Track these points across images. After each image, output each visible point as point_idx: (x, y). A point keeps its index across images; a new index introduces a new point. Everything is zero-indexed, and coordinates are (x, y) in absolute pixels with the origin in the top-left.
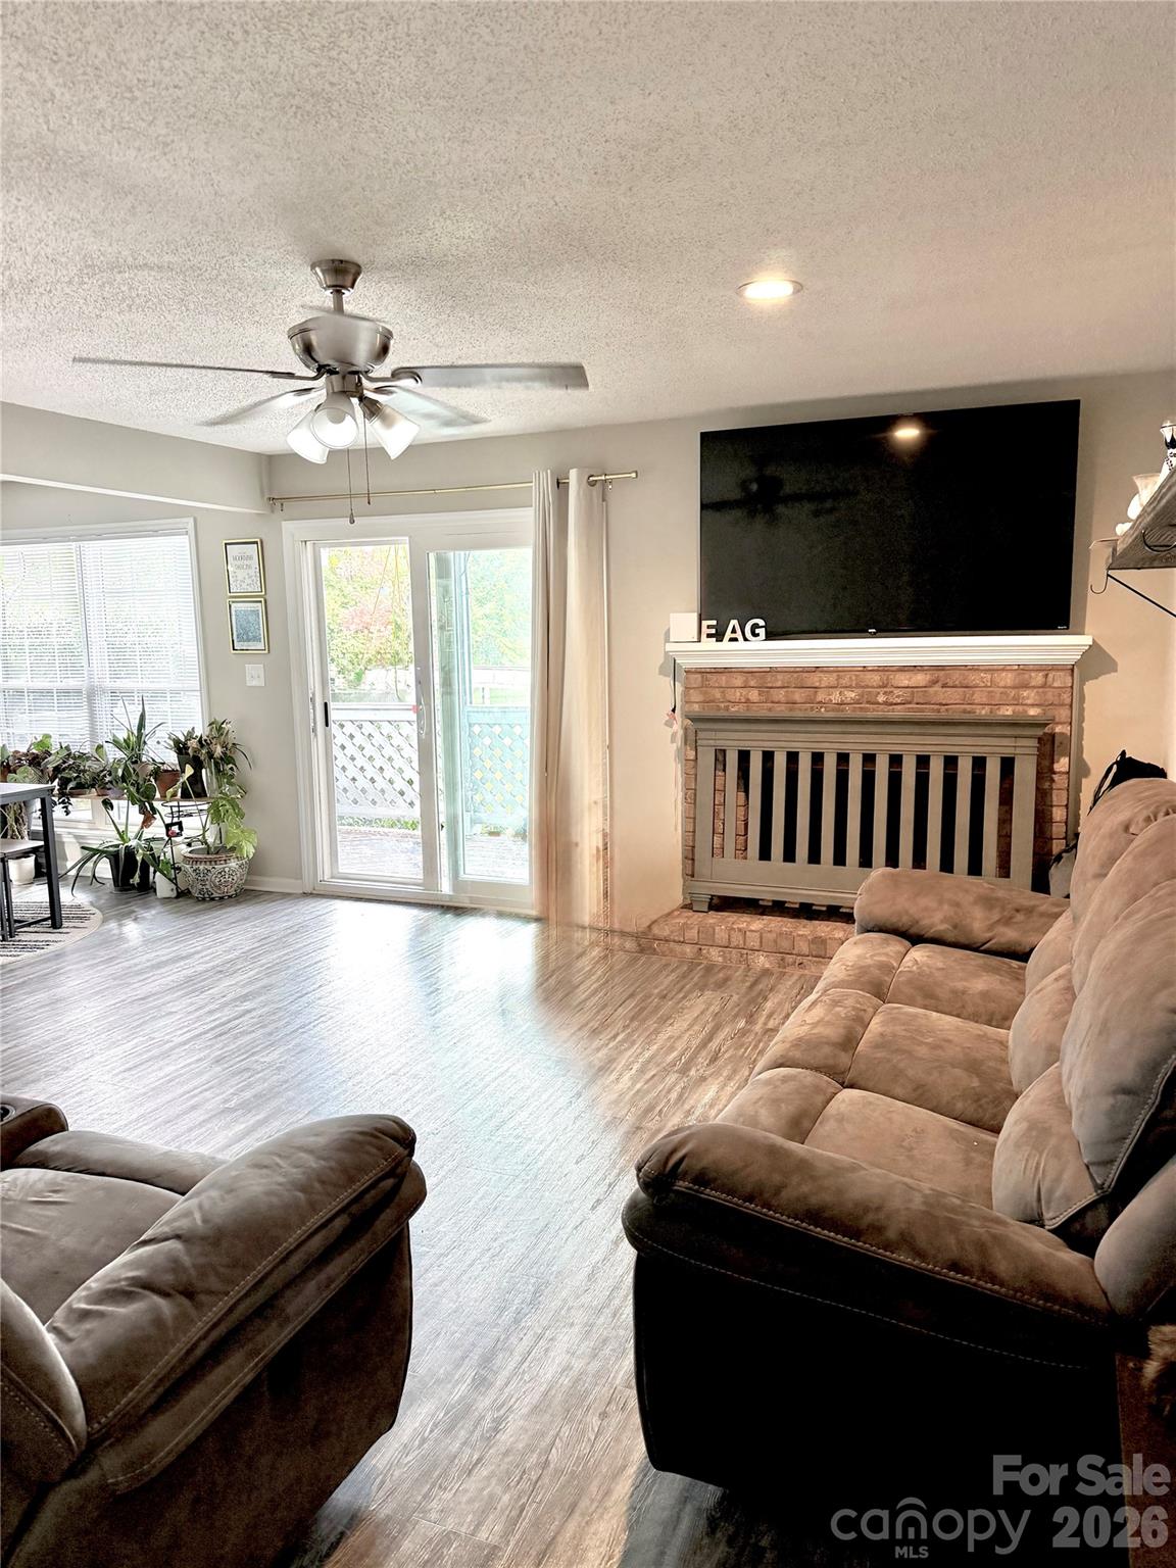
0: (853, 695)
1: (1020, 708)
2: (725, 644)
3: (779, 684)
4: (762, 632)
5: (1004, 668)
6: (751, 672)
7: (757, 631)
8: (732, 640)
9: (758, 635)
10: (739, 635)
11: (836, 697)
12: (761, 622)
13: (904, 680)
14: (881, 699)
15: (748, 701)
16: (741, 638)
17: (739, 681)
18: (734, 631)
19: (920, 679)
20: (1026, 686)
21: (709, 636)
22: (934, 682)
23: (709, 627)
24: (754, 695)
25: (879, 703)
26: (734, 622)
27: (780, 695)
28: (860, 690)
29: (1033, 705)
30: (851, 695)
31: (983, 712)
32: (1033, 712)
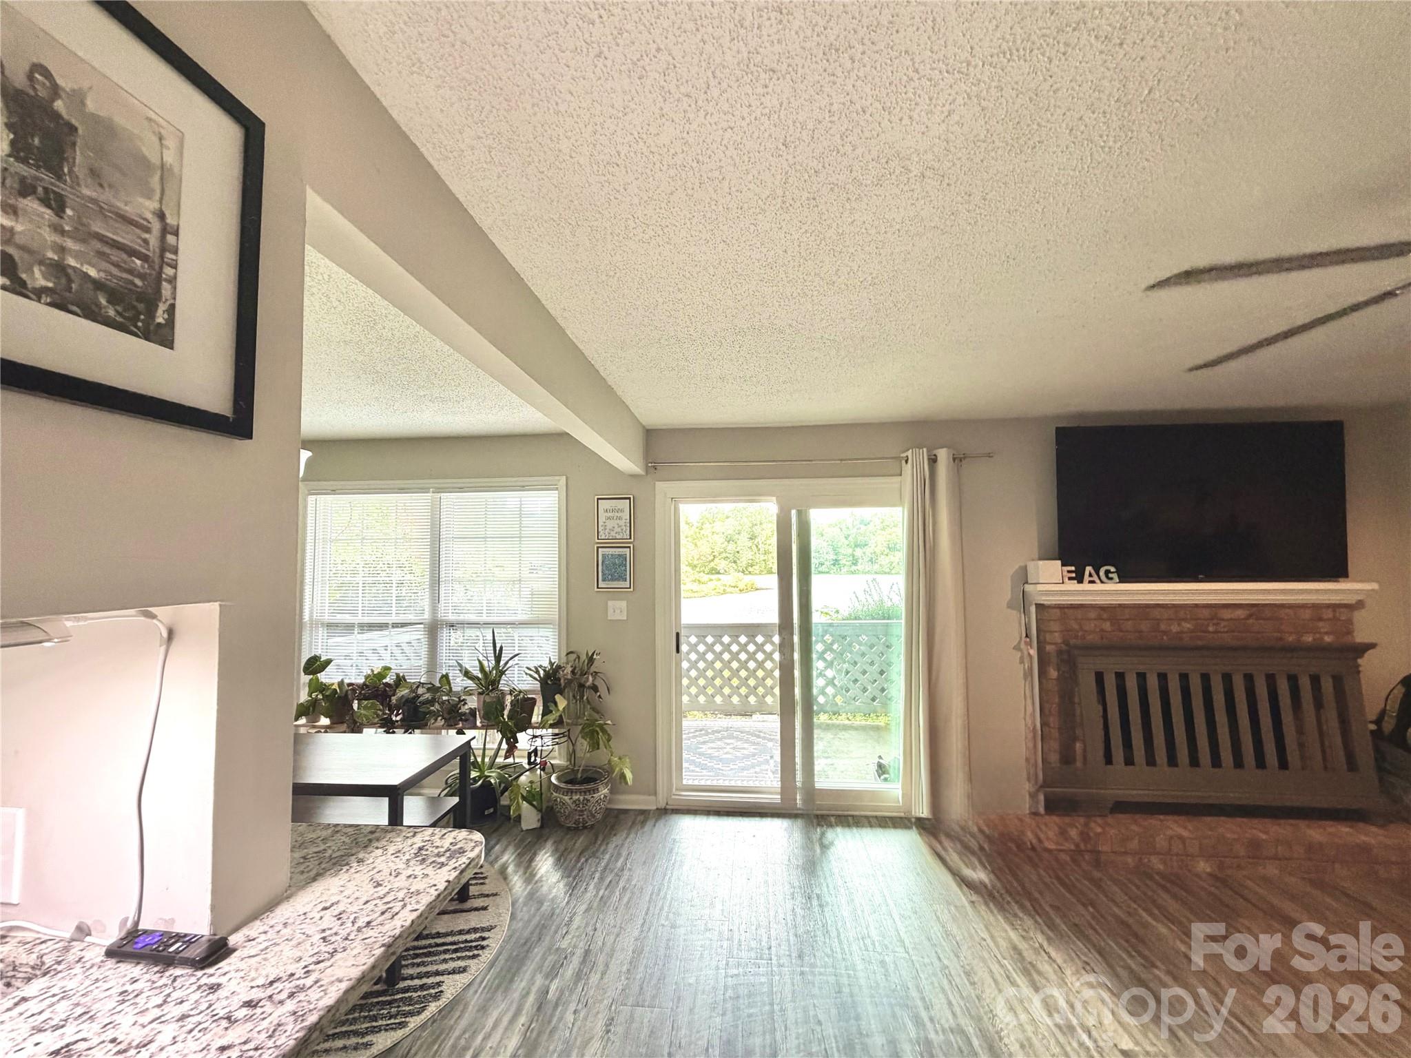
0: (1188, 626)
1: (1318, 636)
2: (1086, 586)
3: (1127, 617)
4: (1115, 576)
5: (1303, 606)
6: (1103, 608)
7: (1110, 575)
8: (1091, 582)
9: (1111, 579)
10: (1095, 578)
11: (1175, 628)
12: (1113, 569)
13: (1227, 614)
14: (1211, 629)
15: (1102, 630)
16: (1098, 581)
17: (1092, 615)
18: (1090, 575)
19: (1240, 613)
20: (1320, 619)
21: (1070, 579)
22: (1250, 616)
23: (1069, 572)
24: (1107, 626)
25: (1209, 632)
26: (1089, 569)
27: (1129, 625)
28: (1194, 622)
29: (1326, 633)
30: (1187, 626)
31: (1290, 639)
32: (1328, 639)
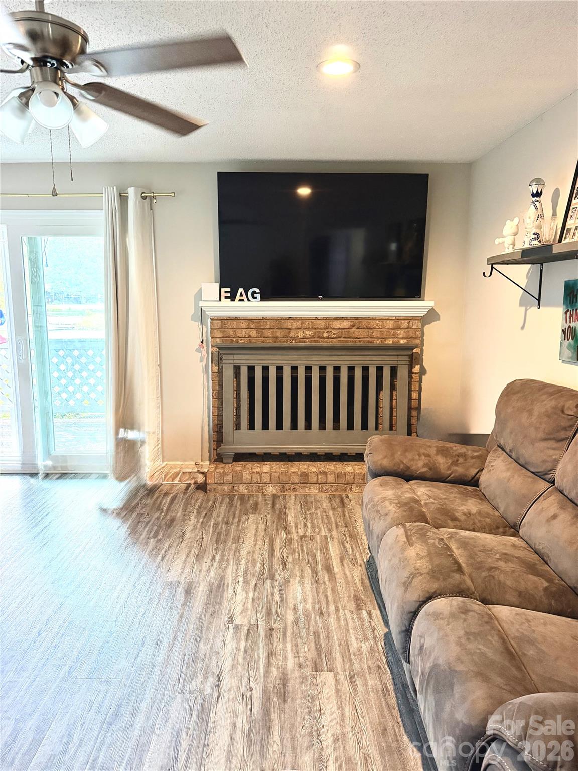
0: (310, 333)
1: (396, 340)
2: (237, 303)
3: (268, 327)
4: (258, 296)
5: (388, 319)
6: (251, 320)
7: (255, 295)
8: (240, 300)
9: (256, 298)
10: (244, 297)
11: (300, 334)
12: (258, 290)
13: (337, 324)
14: (325, 335)
15: (250, 337)
16: (246, 299)
17: (244, 325)
18: (241, 295)
19: (346, 324)
20: (399, 328)
21: (226, 297)
22: (353, 326)
23: (226, 292)
24: (254, 333)
25: (324, 338)
26: (241, 290)
27: (269, 333)
28: (314, 331)
29: (403, 338)
30: (309, 333)
31: (378, 342)
32: (402, 342)
